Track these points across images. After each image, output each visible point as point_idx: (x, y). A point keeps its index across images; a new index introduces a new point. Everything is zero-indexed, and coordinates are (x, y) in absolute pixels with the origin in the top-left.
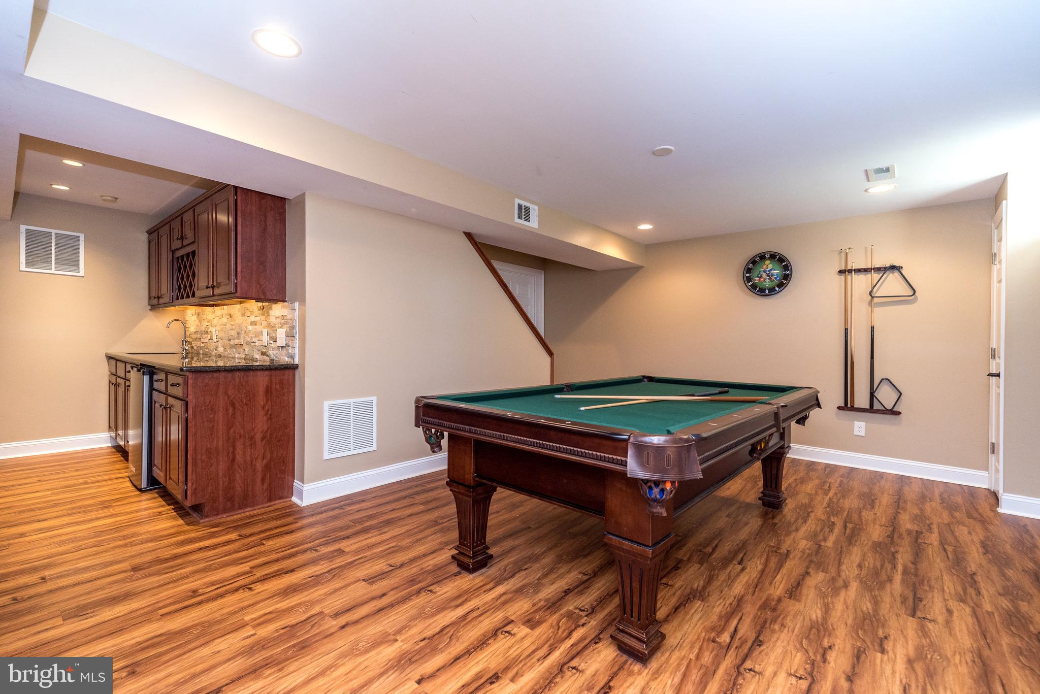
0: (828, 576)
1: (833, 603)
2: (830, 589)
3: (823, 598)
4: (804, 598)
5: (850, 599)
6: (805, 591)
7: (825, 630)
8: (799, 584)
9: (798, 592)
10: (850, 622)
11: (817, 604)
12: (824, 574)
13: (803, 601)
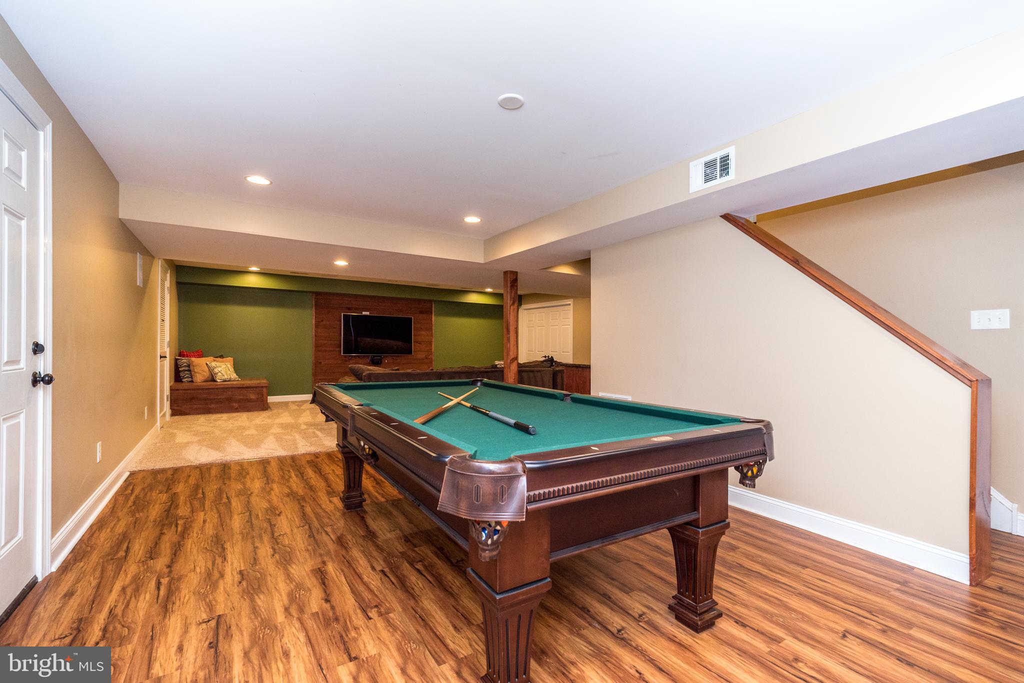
0: (307, 610)
1: (288, 585)
2: (297, 596)
3: (297, 584)
4: (310, 575)
5: (277, 598)
6: (314, 580)
7: (282, 563)
8: (324, 584)
9: (319, 577)
10: (269, 578)
11: (298, 577)
12: (314, 611)
13: (309, 573)
